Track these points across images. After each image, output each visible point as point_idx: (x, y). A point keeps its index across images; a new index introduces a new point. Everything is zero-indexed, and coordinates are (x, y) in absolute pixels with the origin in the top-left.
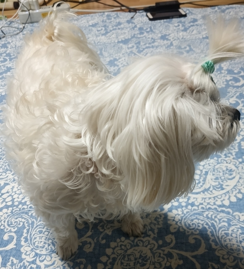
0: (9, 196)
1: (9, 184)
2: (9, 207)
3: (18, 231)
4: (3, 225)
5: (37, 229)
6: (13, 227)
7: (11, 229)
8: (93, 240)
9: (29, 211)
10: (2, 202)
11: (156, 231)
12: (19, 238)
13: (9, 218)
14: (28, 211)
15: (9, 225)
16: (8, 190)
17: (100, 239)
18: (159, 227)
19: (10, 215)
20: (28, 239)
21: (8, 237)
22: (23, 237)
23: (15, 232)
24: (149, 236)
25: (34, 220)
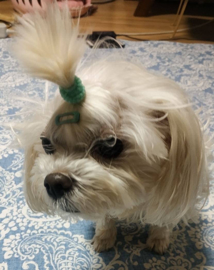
0: (10, 221)
1: (6, 208)
2: (16, 233)
3: (37, 258)
4: (16, 254)
5: (58, 255)
6: (29, 254)
7: (27, 258)
8: (125, 262)
9: (42, 236)
10: (5, 228)
11: (184, 249)
12: (41, 266)
13: (21, 245)
14: (40, 236)
15: (23, 253)
16: (7, 214)
17: (131, 261)
18: (185, 245)
19: (21, 241)
20: (53, 267)
21: (28, 266)
22: (45, 265)
23: (34, 260)
24: (179, 254)
25: (51, 245)
